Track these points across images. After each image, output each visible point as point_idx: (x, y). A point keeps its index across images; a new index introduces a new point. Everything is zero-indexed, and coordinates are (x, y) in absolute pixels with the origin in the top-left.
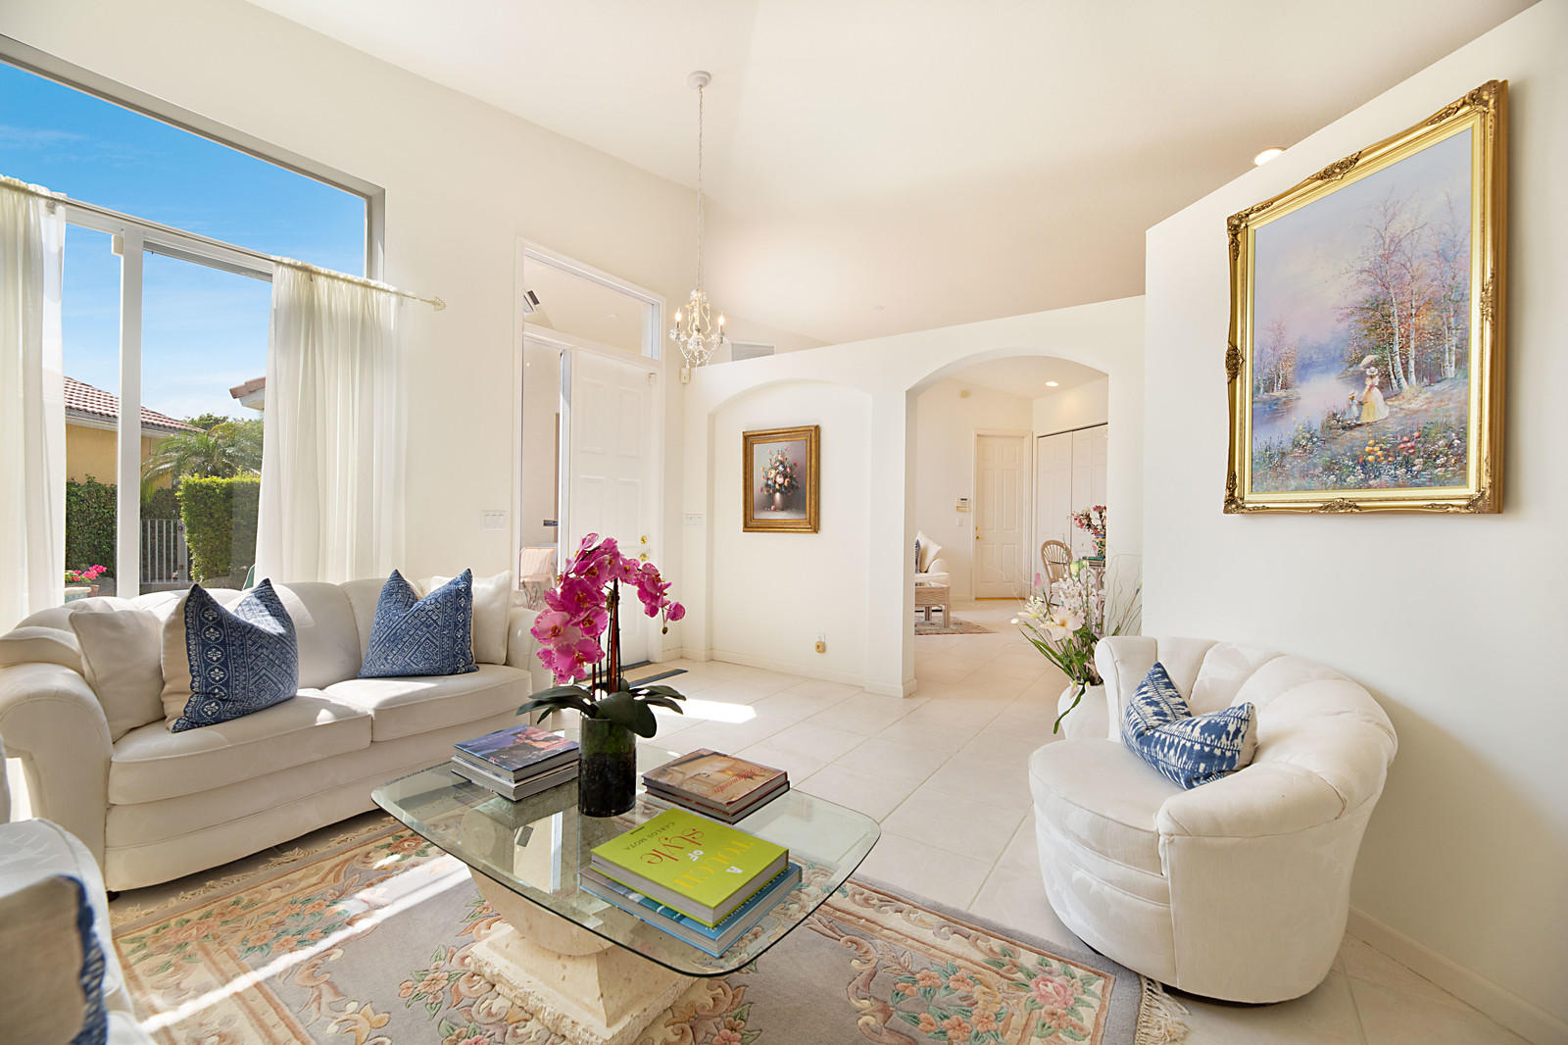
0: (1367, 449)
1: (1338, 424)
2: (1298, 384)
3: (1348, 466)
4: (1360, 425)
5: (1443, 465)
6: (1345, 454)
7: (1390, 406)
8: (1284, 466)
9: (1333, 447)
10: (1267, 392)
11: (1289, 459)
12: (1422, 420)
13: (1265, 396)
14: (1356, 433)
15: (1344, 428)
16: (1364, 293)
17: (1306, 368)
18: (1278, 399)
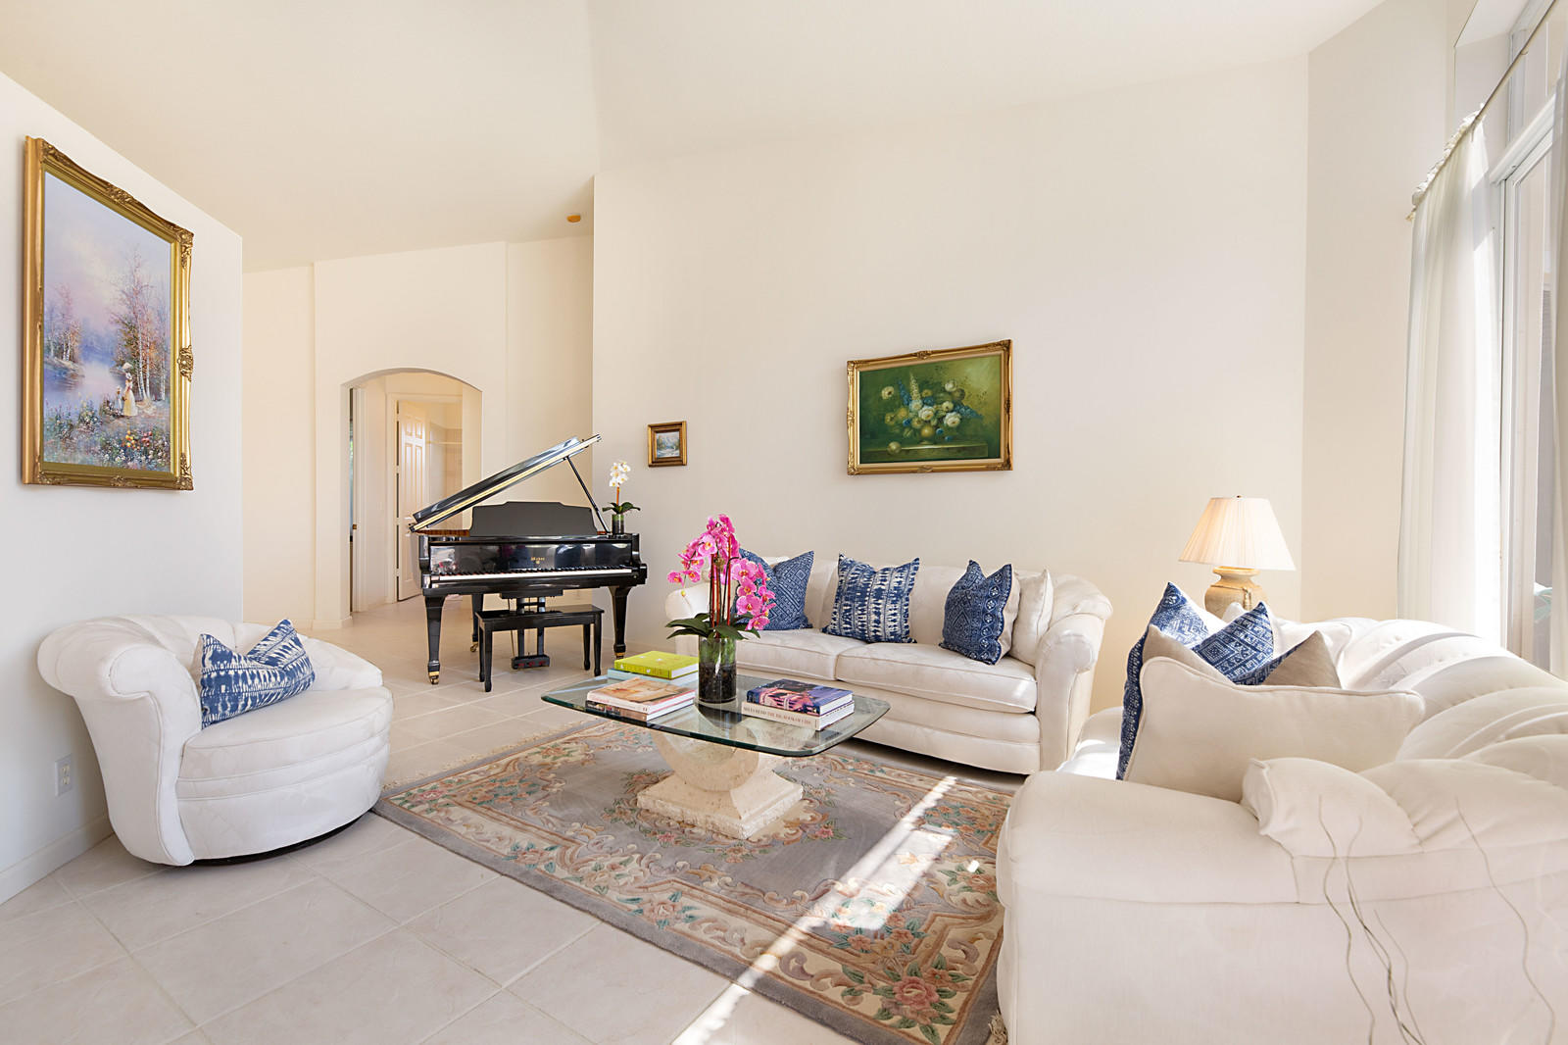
0: (127, 437)
1: (110, 412)
2: (82, 362)
3: (117, 449)
4: (123, 416)
5: (161, 457)
6: (114, 438)
7: (139, 409)
8: (72, 439)
9: (107, 430)
10: (57, 356)
11: (76, 432)
12: (153, 423)
13: (55, 360)
14: (120, 422)
15: (114, 416)
16: (123, 310)
17: (89, 349)
18: (66, 369)
